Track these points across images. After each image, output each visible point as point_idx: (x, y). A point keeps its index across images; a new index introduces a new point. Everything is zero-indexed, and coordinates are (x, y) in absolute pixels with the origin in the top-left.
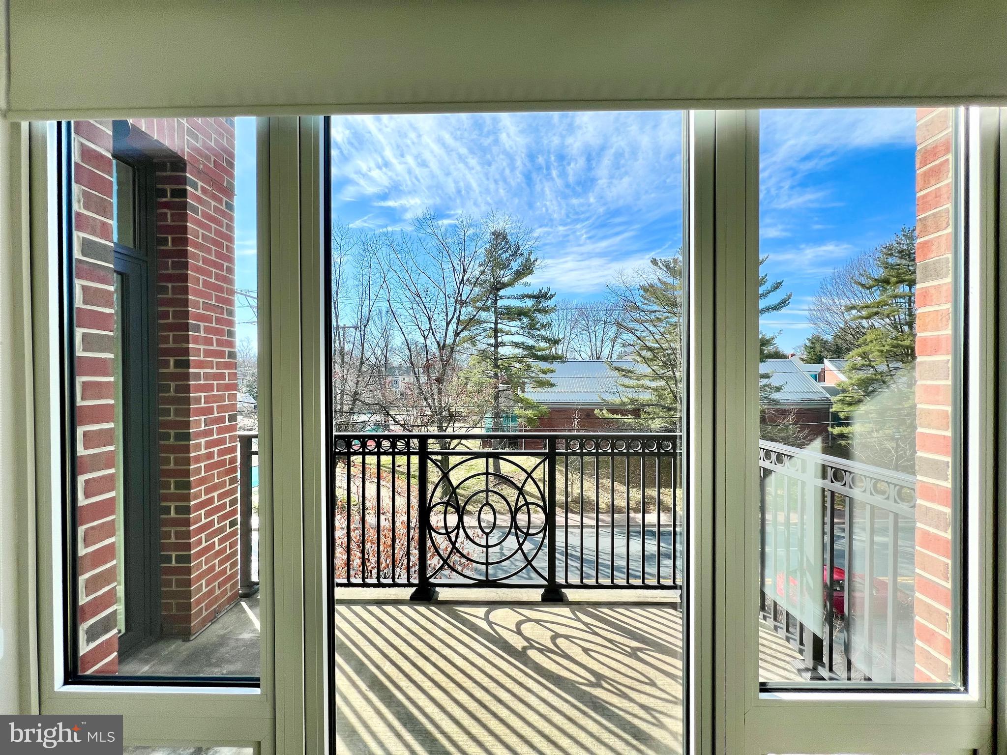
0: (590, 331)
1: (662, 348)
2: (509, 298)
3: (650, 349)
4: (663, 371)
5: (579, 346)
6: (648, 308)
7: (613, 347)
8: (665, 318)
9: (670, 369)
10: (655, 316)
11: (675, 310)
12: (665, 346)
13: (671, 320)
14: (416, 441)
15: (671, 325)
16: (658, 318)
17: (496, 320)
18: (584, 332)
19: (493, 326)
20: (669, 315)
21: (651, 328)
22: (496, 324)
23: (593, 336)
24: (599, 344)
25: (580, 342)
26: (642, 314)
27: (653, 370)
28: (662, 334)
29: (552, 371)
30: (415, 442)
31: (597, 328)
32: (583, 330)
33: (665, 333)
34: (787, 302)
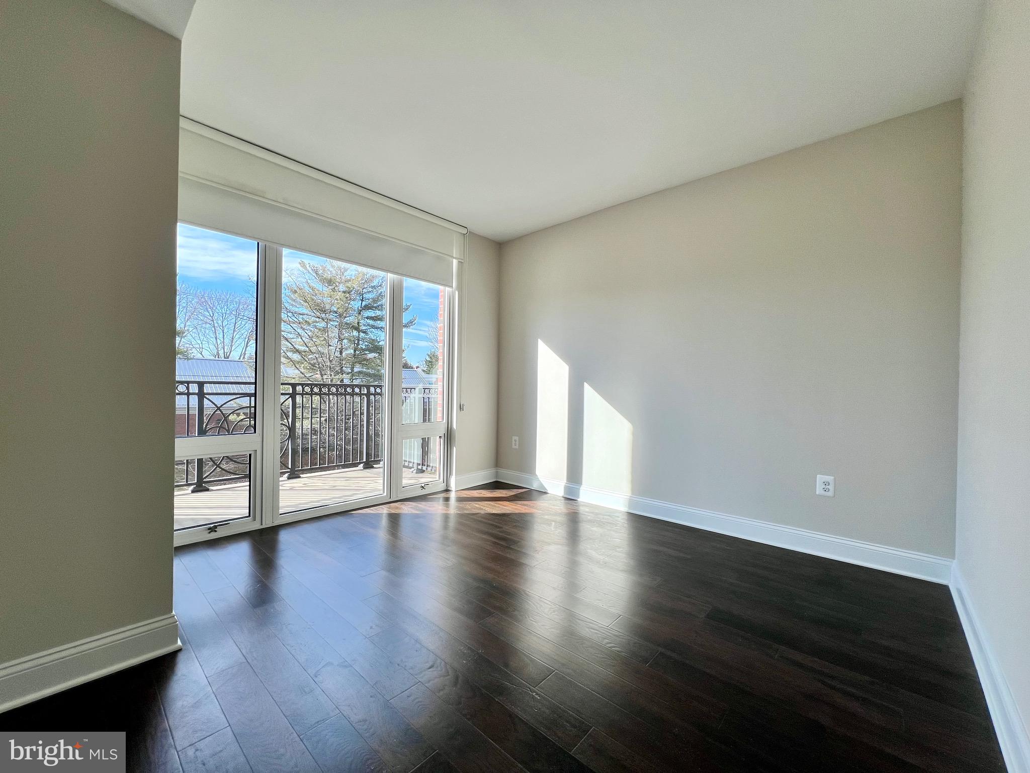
0: (216, 325)
1: (311, 351)
3: (298, 351)
4: (311, 374)
5: (199, 342)
6: (297, 310)
7: (247, 347)
8: (313, 322)
9: (318, 372)
10: (302, 318)
11: (323, 315)
12: (314, 349)
13: (318, 324)
14: (196, 386)
15: (320, 330)
16: (306, 321)
18: (208, 325)
20: (317, 319)
21: (300, 331)
23: (219, 331)
24: (227, 341)
25: (202, 337)
26: (290, 314)
27: (301, 372)
28: (311, 338)
30: (194, 388)
31: (225, 323)
32: (206, 323)
33: (312, 337)
34: (414, 323)
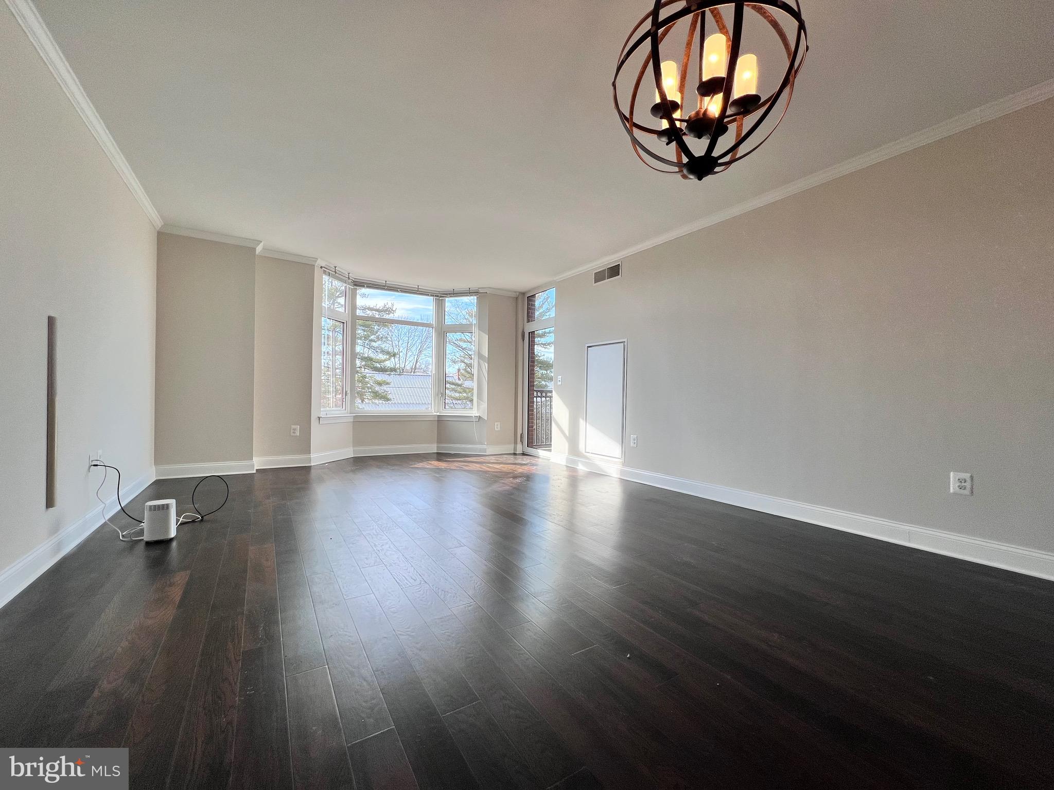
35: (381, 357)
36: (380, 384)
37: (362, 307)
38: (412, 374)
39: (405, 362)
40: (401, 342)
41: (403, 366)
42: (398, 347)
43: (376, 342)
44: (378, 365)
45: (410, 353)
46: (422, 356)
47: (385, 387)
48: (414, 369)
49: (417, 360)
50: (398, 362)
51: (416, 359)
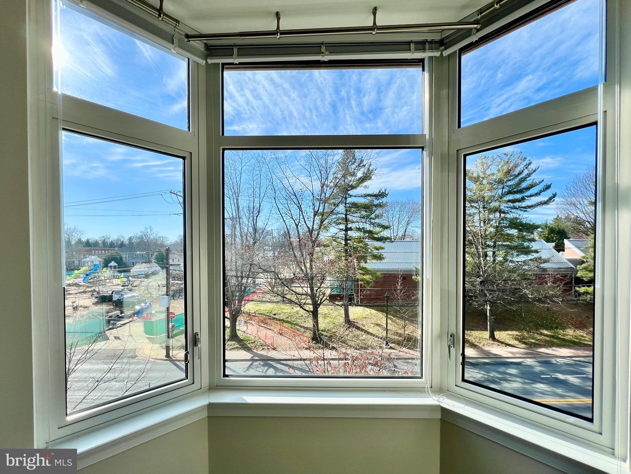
2: (355, 196)
17: (346, 213)
19: (344, 216)
22: (346, 215)
29: (383, 248)
34: (553, 199)
35: (378, 229)
36: (377, 249)
37: (364, 195)
38: (402, 240)
39: (398, 232)
40: (394, 218)
41: (396, 235)
42: (392, 222)
43: (374, 219)
44: (376, 236)
45: (400, 226)
46: (409, 227)
47: (381, 251)
48: (404, 236)
49: (406, 230)
50: (393, 232)
51: (404, 229)
